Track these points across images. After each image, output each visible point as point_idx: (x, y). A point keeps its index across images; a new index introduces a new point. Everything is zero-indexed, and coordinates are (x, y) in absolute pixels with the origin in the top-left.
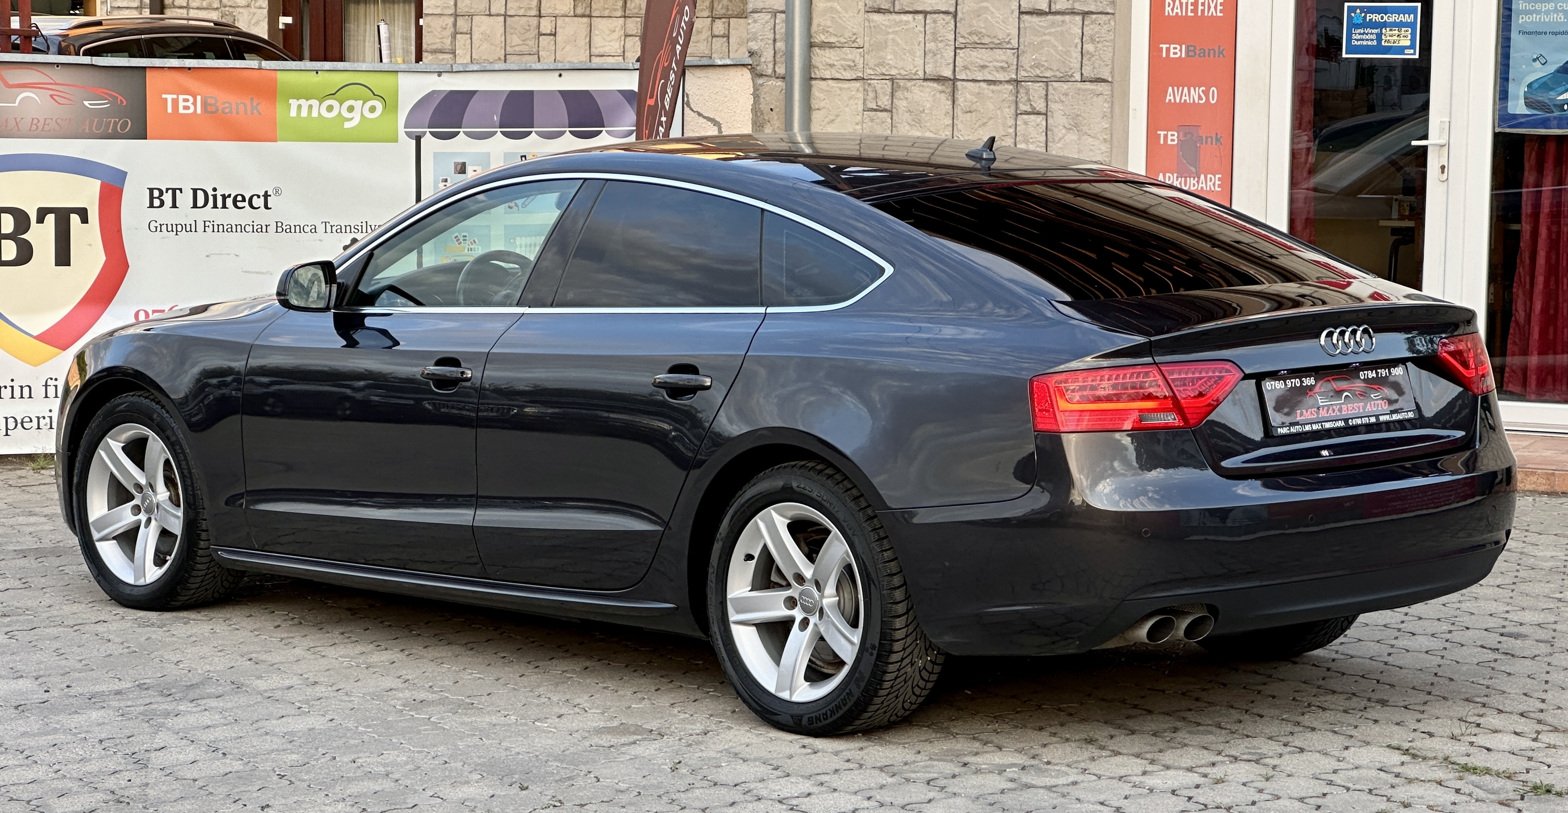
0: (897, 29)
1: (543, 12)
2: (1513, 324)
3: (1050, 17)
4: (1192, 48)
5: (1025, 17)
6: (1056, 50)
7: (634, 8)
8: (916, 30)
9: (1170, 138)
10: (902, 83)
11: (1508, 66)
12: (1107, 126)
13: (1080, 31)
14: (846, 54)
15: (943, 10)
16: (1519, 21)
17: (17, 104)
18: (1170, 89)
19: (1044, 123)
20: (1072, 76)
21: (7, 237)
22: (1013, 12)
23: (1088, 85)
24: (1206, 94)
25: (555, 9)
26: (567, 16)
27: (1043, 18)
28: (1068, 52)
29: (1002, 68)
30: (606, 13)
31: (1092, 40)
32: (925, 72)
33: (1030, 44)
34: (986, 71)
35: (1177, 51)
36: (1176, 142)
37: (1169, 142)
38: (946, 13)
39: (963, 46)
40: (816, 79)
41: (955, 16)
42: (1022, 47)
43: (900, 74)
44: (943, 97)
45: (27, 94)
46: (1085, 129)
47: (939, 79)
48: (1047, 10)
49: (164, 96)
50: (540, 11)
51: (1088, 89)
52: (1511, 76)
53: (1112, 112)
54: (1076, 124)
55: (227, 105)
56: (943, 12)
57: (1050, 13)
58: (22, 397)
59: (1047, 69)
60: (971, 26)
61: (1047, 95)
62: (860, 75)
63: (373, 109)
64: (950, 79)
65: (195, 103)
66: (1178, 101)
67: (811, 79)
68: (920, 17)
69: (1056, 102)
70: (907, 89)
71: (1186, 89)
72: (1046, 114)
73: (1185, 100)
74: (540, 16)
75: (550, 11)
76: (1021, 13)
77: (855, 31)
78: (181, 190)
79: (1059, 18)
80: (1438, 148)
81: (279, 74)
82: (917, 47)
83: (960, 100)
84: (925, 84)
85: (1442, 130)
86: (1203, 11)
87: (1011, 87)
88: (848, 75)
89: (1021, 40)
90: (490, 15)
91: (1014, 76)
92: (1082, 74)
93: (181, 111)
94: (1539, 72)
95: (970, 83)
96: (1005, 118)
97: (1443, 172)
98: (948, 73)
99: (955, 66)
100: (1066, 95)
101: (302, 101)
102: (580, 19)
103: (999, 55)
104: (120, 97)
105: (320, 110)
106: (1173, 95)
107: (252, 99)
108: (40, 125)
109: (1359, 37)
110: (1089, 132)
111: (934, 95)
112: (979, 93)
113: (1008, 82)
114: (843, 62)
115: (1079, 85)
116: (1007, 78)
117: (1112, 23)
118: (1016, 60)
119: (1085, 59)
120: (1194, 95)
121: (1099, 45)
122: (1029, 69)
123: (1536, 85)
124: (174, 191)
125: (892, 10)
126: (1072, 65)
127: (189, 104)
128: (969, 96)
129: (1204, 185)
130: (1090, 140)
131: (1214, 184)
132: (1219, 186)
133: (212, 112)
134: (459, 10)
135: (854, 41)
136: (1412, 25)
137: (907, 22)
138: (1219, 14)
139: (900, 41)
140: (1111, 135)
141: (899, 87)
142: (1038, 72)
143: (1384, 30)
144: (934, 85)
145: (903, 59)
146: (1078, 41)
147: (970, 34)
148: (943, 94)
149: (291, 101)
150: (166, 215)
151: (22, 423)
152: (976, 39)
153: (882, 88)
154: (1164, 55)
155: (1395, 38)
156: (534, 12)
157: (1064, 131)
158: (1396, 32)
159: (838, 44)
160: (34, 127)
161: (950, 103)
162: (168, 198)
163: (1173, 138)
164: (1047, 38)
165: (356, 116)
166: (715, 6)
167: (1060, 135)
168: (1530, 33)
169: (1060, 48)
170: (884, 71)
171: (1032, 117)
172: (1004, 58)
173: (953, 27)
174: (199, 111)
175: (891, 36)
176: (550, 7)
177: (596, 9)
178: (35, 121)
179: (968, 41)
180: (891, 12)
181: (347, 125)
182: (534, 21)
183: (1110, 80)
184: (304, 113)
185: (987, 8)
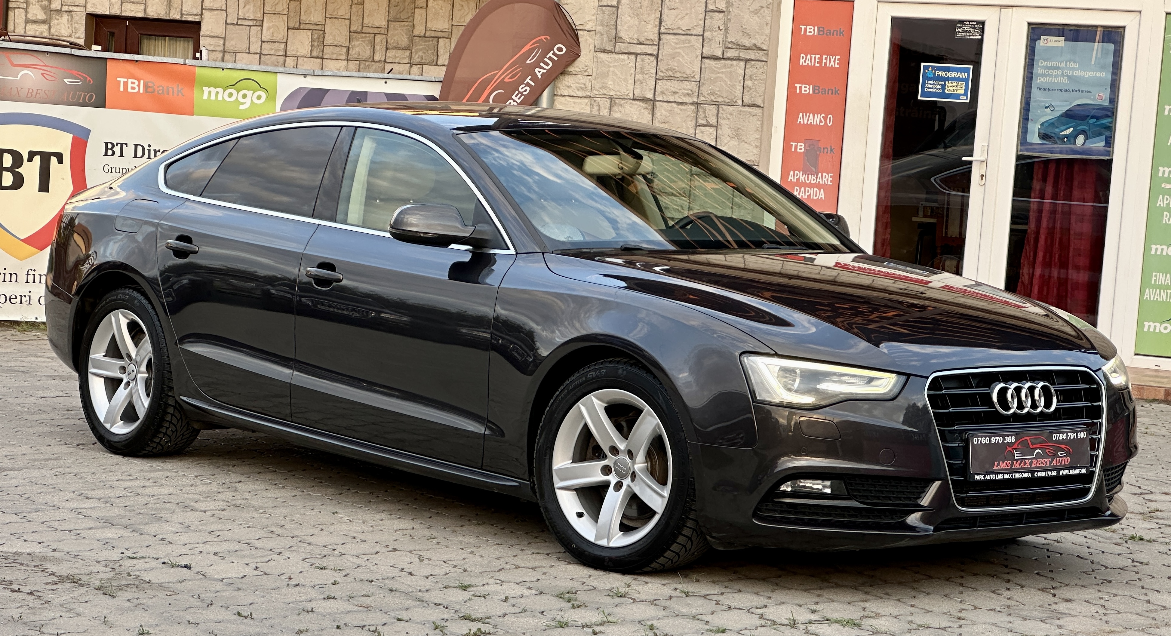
0: (616, 64)
1: (288, 53)
2: (1020, 284)
3: (723, 61)
4: (817, 88)
5: (706, 61)
6: (726, 84)
7: (355, 54)
8: (630, 65)
9: (799, 147)
10: (617, 101)
11: (1028, 110)
12: (758, 137)
13: (743, 72)
14: (580, 80)
15: (649, 52)
16: (1038, 81)
17: (18, 78)
18: (801, 114)
19: (715, 133)
20: (736, 102)
21: (7, 169)
22: (697, 57)
23: (746, 109)
24: (825, 118)
25: (297, 51)
26: (306, 57)
27: (718, 62)
28: (734, 86)
29: (688, 94)
30: (334, 57)
31: (751, 78)
32: (634, 94)
33: (708, 79)
34: (676, 96)
35: (806, 89)
36: (803, 151)
37: (798, 150)
38: (651, 55)
39: (661, 78)
40: (557, 95)
41: (657, 57)
42: (702, 81)
43: (616, 95)
44: (646, 112)
45: (26, 71)
46: (744, 138)
47: (644, 100)
48: (721, 57)
49: (118, 79)
50: (286, 52)
51: (747, 112)
52: (1030, 118)
53: (762, 127)
54: (737, 135)
55: (161, 88)
56: (649, 54)
57: (723, 58)
58: (11, 281)
59: (719, 96)
60: (668, 65)
61: (718, 114)
62: (589, 94)
63: (259, 97)
64: (651, 100)
65: (139, 86)
66: (806, 123)
67: (555, 95)
68: (633, 57)
69: (724, 119)
70: (621, 105)
71: (811, 115)
72: (717, 127)
73: (811, 123)
74: (286, 56)
75: (294, 53)
76: (703, 57)
77: (586, 64)
78: (126, 144)
79: (729, 62)
80: (979, 163)
81: (198, 69)
82: (629, 77)
83: (658, 114)
84: (634, 102)
85: (982, 152)
86: (826, 63)
87: (693, 107)
88: (580, 94)
89: (702, 76)
90: (249, 53)
91: (696, 100)
92: (743, 101)
93: (130, 90)
94: (1049, 116)
95: (665, 103)
96: (688, 128)
97: (982, 179)
98: (650, 96)
99: (655, 91)
100: (731, 114)
101: (212, 89)
102: (315, 59)
103: (687, 85)
104: (89, 78)
105: (223, 95)
106: (802, 119)
107: (178, 85)
108: (34, 94)
109: (930, 86)
110: (746, 140)
111: (640, 110)
112: (670, 111)
113: (692, 104)
114: (577, 85)
115: (741, 108)
116: (691, 101)
117: (765, 67)
118: (697, 89)
119: (745, 91)
120: (817, 119)
121: (756, 82)
122: (706, 96)
123: (1046, 124)
124: (122, 145)
125: (613, 51)
126: (736, 94)
127: (135, 86)
128: (664, 112)
129: (821, 180)
130: (746, 145)
131: (827, 180)
132: (831, 181)
133: (150, 92)
134: (226, 48)
135: (586, 71)
136: (966, 80)
137: (623, 60)
138: (836, 66)
139: (618, 73)
140: (761, 143)
141: (616, 103)
142: (713, 98)
143: (947, 83)
144: (640, 103)
145: (619, 85)
146: (741, 78)
147: (667, 70)
148: (646, 110)
149: (204, 88)
150: (115, 161)
151: (10, 299)
152: (671, 73)
153: (603, 104)
154: (798, 92)
155: (954, 88)
156: (282, 53)
157: (728, 139)
158: (955, 84)
159: (574, 73)
160: (29, 95)
161: (650, 116)
162: (117, 149)
163: (801, 147)
164: (720, 75)
165: (248, 100)
166: (413, 55)
167: (726, 141)
168: (1044, 90)
169: (729, 83)
170: (605, 92)
171: (707, 128)
172: (689, 87)
173: (655, 65)
174: (141, 91)
175: (611, 69)
176: (293, 50)
177: (326, 54)
178: (31, 91)
179: (665, 74)
180: (612, 53)
181: (242, 107)
182: (282, 59)
183: (762, 106)
184: (213, 97)
185: (679, 53)
